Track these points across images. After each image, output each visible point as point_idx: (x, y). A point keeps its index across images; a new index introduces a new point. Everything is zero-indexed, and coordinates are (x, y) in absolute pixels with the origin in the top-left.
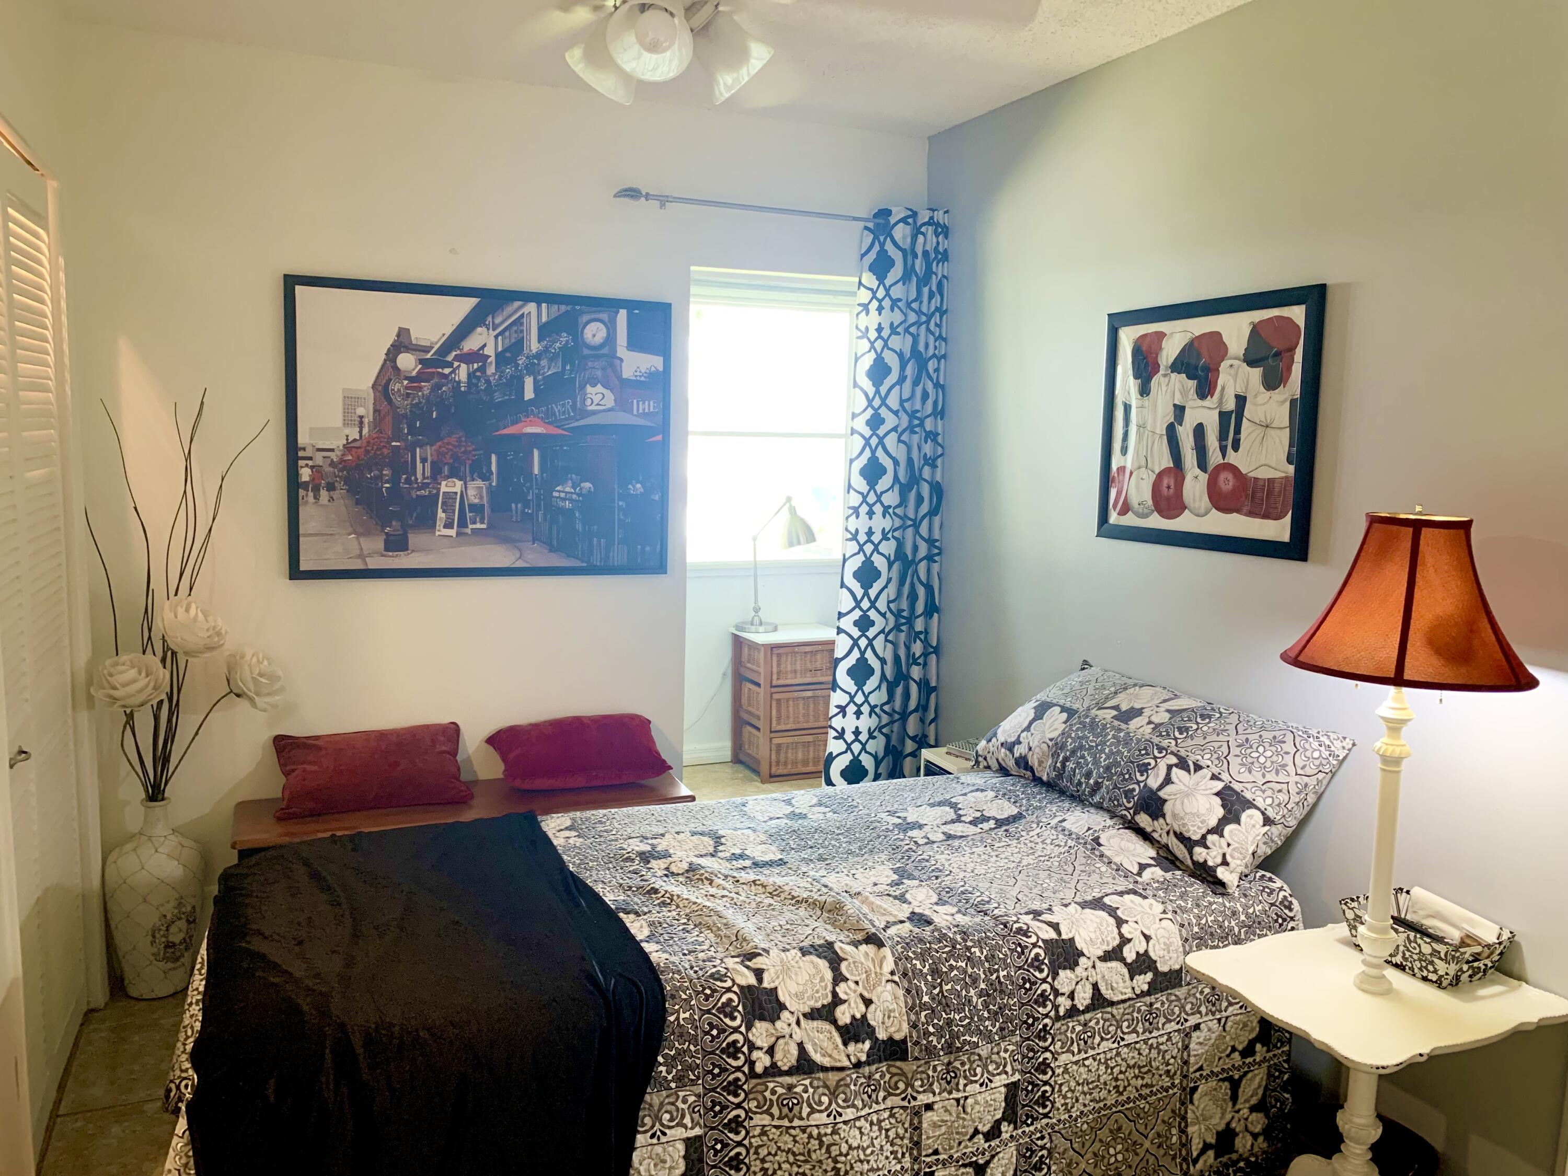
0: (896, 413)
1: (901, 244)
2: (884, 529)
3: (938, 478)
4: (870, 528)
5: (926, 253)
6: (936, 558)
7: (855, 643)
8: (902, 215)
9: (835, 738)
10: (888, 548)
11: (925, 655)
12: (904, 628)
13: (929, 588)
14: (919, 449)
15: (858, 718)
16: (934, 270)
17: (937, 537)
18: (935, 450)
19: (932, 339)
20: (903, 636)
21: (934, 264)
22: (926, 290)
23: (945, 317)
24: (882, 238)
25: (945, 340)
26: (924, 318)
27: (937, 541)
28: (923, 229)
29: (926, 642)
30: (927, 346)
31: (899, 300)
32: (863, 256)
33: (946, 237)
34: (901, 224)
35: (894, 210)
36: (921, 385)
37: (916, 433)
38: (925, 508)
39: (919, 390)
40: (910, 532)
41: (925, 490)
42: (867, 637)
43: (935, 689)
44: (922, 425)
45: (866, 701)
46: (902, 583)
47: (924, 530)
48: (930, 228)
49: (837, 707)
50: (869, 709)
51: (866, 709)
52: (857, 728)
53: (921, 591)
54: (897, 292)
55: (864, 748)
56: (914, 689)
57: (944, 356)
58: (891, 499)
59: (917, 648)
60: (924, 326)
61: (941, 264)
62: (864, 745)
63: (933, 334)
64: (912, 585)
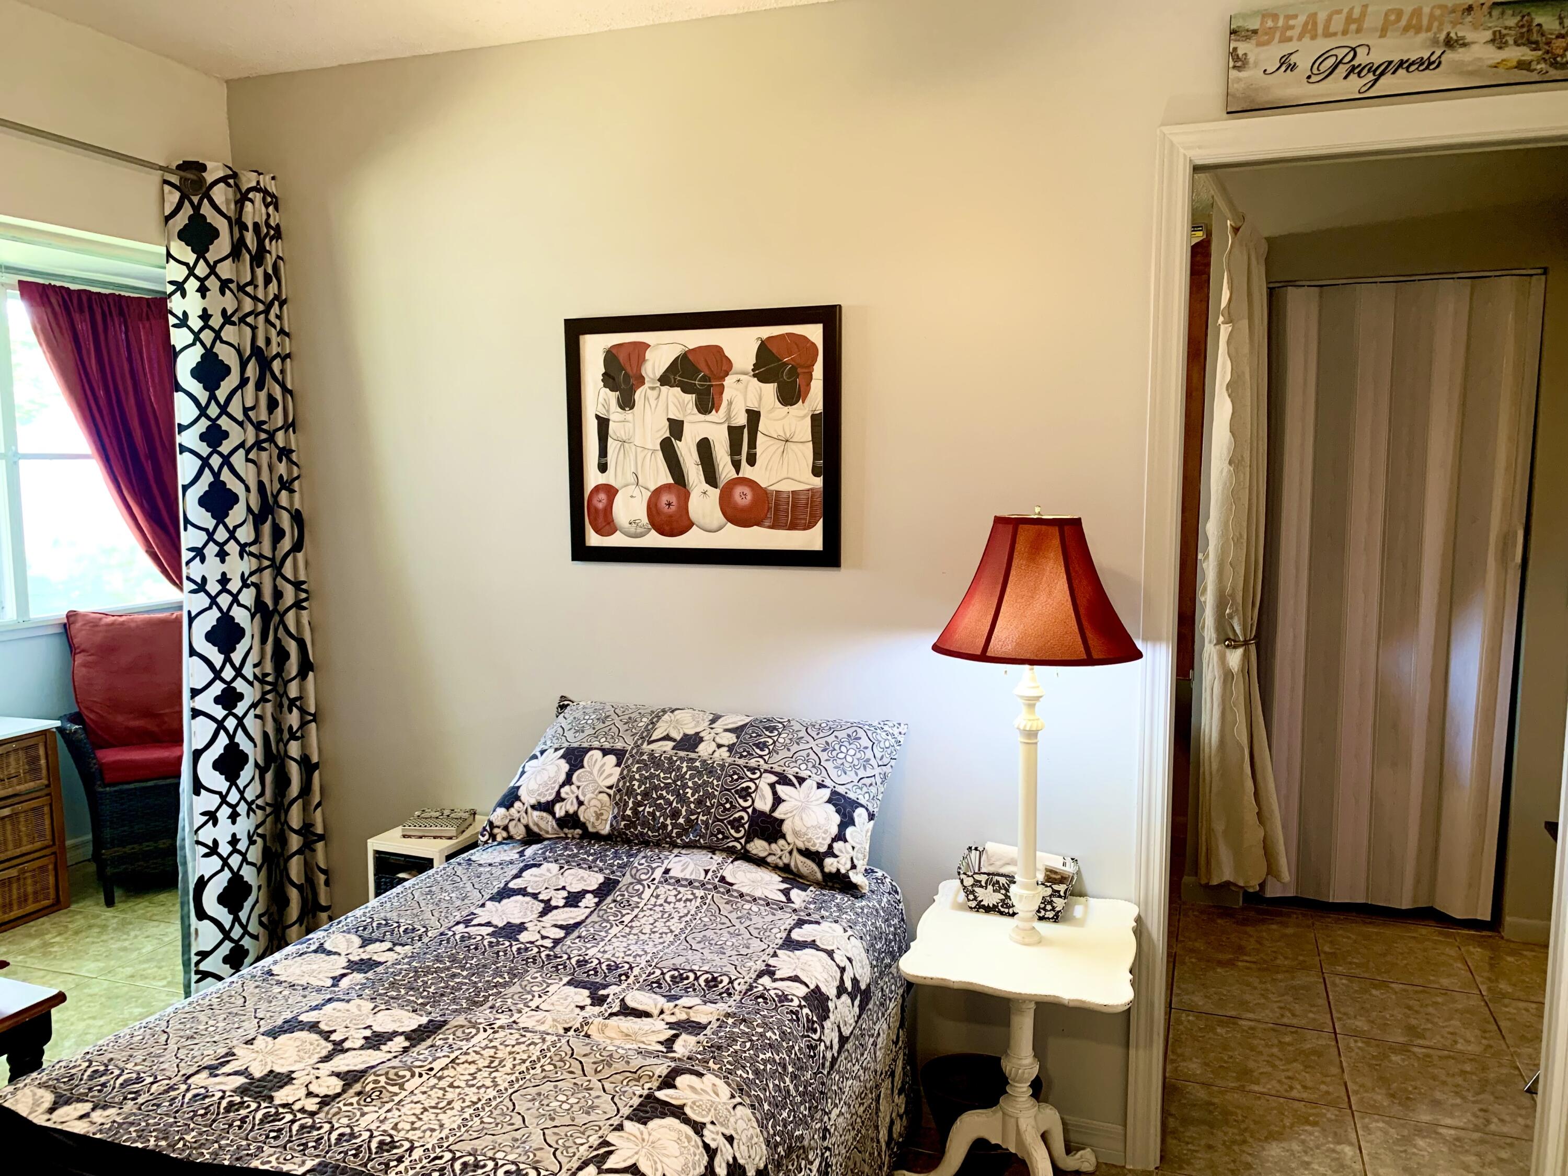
0: (241, 424)
1: (225, 210)
2: (243, 574)
3: (297, 505)
4: (224, 574)
5: (256, 226)
6: (304, 604)
7: (220, 725)
8: (221, 174)
9: (206, 855)
10: (247, 597)
11: (303, 724)
12: (269, 697)
13: (301, 643)
14: (271, 468)
15: (234, 822)
16: (268, 248)
17: (302, 578)
18: (290, 471)
19: (273, 333)
20: (269, 707)
21: (267, 241)
22: (260, 272)
23: (285, 307)
24: (196, 199)
25: (287, 335)
26: (261, 307)
27: (304, 582)
28: (251, 195)
29: (303, 711)
30: (268, 341)
31: (231, 281)
32: (167, 219)
33: (276, 209)
34: (222, 185)
35: (210, 165)
36: (265, 390)
37: (265, 449)
38: (286, 544)
39: (263, 395)
40: (267, 574)
41: (285, 521)
42: (235, 716)
43: (317, 766)
44: (271, 438)
45: (243, 798)
46: (264, 641)
47: (288, 570)
48: (258, 194)
49: (203, 814)
50: (246, 807)
51: (242, 808)
52: (234, 835)
53: (292, 647)
54: (226, 270)
55: (245, 860)
56: (294, 770)
57: (288, 356)
58: (245, 534)
59: (293, 719)
60: (261, 318)
61: (274, 242)
62: (244, 855)
63: (274, 326)
64: (277, 641)
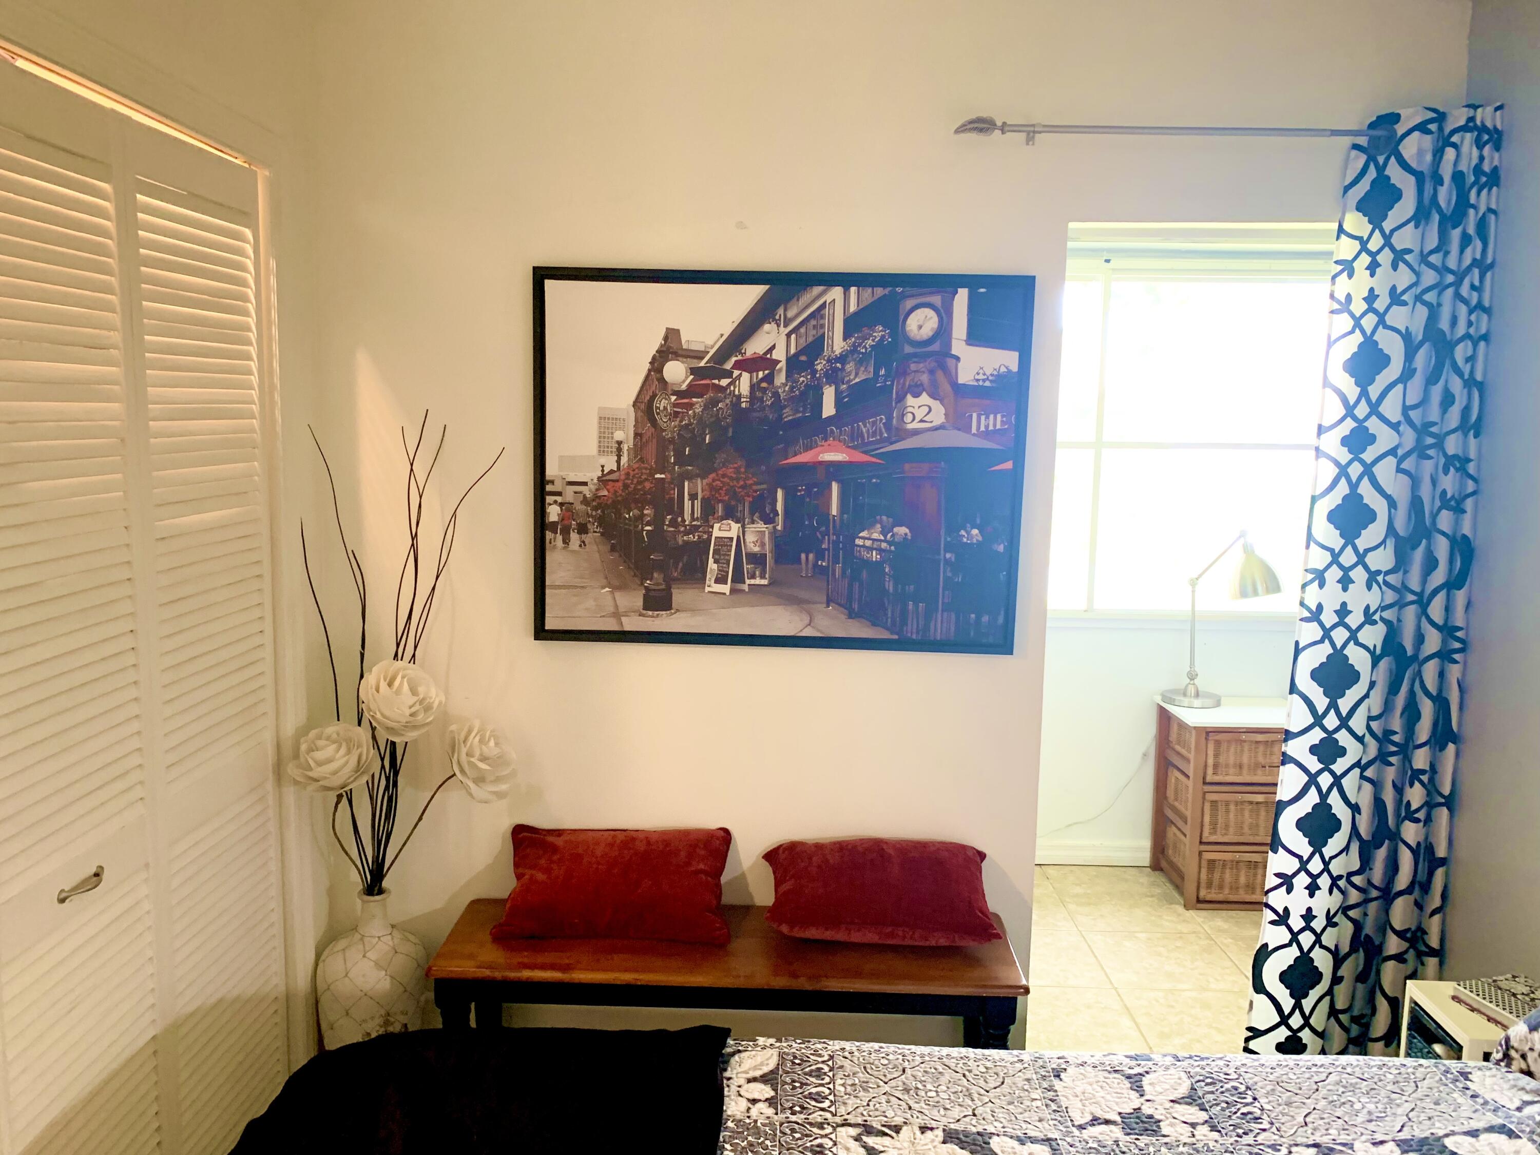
0: (1395, 426)
1: (1414, 165)
2: (1368, 607)
3: (1466, 530)
4: (1344, 604)
5: (1458, 177)
6: (1456, 656)
7: (1313, 780)
8: (1418, 120)
9: (1273, 922)
10: (1373, 636)
11: (1430, 805)
12: (1393, 759)
13: (1441, 703)
14: (1434, 482)
15: (1312, 895)
16: (1473, 200)
17: (1459, 623)
18: (1462, 486)
19: (1463, 310)
20: (1390, 774)
21: (1473, 193)
22: (1456, 234)
23: (1489, 275)
24: (1381, 159)
25: (1487, 311)
26: (1450, 278)
27: (1460, 629)
28: (1455, 139)
29: (1431, 788)
30: (1454, 321)
31: (1409, 251)
32: (1347, 189)
33: (1497, 148)
34: (1416, 134)
35: (1404, 113)
36: (1441, 383)
37: (1430, 458)
38: (1439, 577)
39: (1436, 392)
40: (1410, 613)
41: (1442, 548)
42: (1332, 773)
43: (1443, 862)
44: (1440, 445)
45: (1326, 869)
46: (1393, 688)
47: (1436, 610)
48: (1468, 135)
49: (1278, 875)
50: (1329, 882)
51: (1324, 882)
52: (1309, 910)
53: (1427, 708)
54: (1406, 239)
55: (1318, 941)
56: (1406, 859)
57: (1485, 338)
58: (1381, 560)
59: (1416, 795)
60: (1450, 292)
61: (1485, 192)
62: (1318, 936)
63: (1465, 302)
64: (1412, 693)
